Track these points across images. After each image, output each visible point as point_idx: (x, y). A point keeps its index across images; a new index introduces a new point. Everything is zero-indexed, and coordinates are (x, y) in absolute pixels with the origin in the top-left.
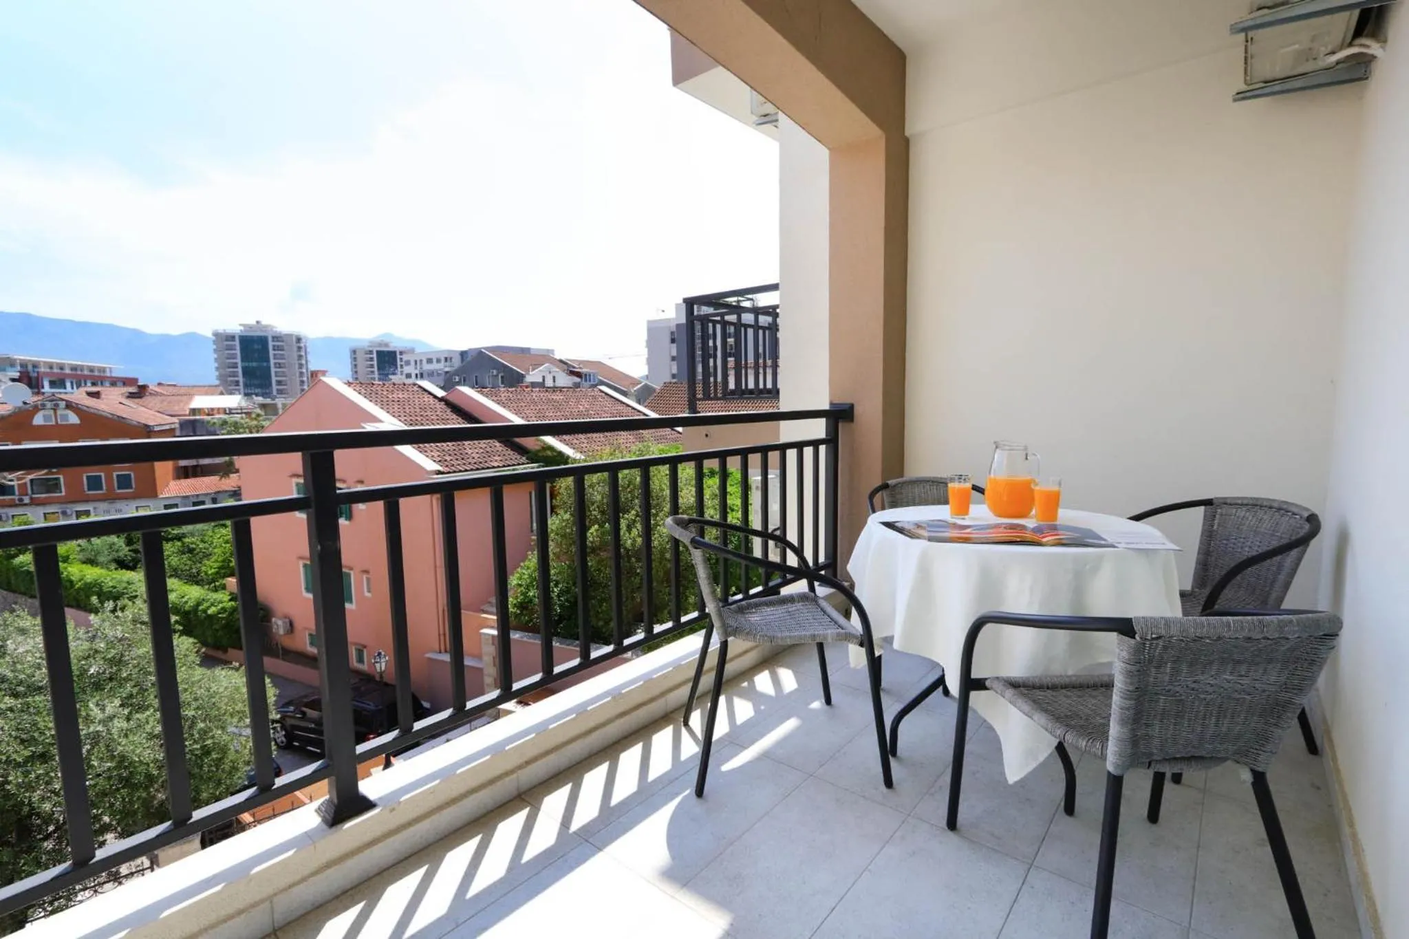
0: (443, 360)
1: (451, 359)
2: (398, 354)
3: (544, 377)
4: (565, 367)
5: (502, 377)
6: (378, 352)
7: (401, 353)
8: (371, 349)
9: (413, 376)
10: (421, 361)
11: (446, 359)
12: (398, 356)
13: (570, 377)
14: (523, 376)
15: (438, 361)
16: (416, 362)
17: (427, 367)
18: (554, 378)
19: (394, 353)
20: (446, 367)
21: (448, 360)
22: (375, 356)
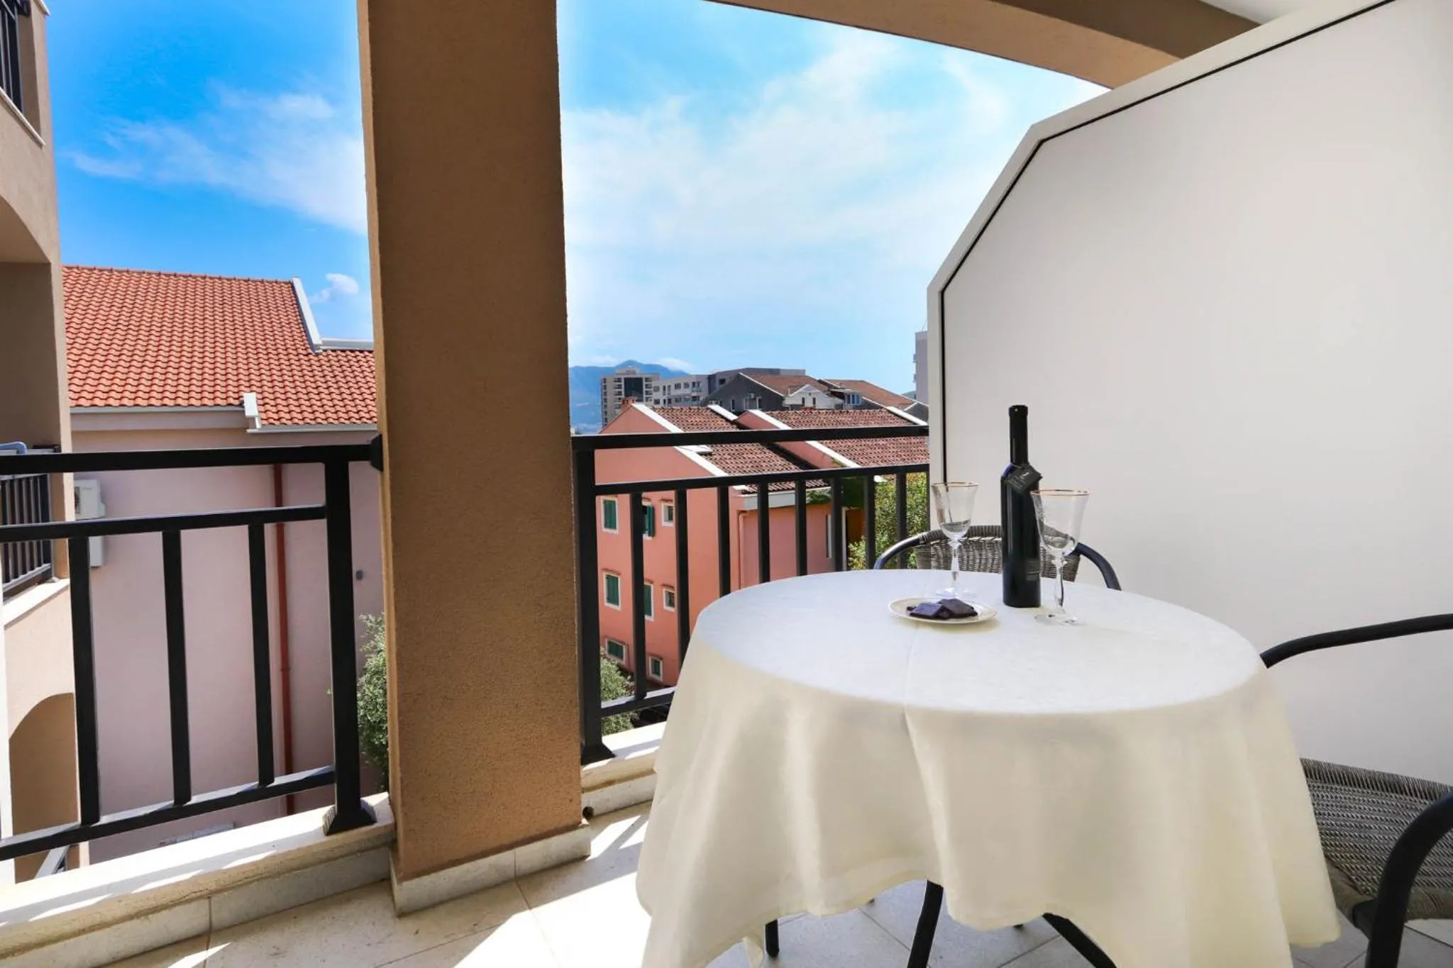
0: (691, 385)
1: (698, 383)
2: (644, 380)
3: (803, 399)
4: (826, 388)
5: (760, 401)
6: (626, 379)
7: (647, 380)
8: (619, 376)
9: (662, 402)
10: (669, 386)
11: (694, 383)
12: (644, 383)
13: (832, 399)
14: (782, 399)
15: (686, 385)
16: (664, 387)
17: (675, 393)
18: (814, 399)
19: (640, 380)
20: (693, 391)
21: (696, 385)
22: (623, 383)
